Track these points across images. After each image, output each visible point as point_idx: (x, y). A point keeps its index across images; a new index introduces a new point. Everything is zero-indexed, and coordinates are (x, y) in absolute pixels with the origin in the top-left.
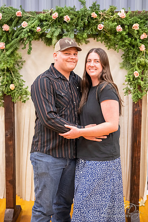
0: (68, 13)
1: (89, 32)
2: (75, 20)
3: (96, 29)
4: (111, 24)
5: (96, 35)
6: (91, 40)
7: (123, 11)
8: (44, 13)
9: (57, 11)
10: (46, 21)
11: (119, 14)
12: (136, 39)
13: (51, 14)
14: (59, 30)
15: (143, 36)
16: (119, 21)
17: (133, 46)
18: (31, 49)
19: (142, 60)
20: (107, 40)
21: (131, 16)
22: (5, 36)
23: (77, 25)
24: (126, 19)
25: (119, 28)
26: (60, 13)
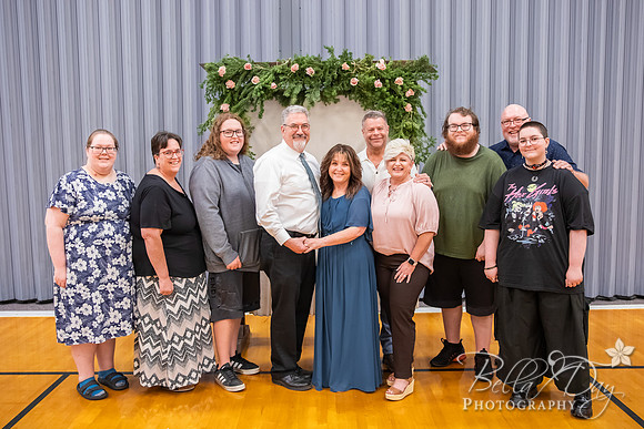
0: (311, 63)
1: (339, 88)
2: (321, 73)
3: (348, 84)
4: (367, 78)
5: (349, 92)
6: (341, 97)
7: (382, 61)
8: (279, 64)
9: (297, 61)
10: (283, 74)
11: (377, 65)
12: (400, 97)
13: (289, 65)
14: (301, 86)
15: (409, 93)
16: (378, 74)
17: (397, 106)
18: (263, 110)
19: (408, 123)
20: (363, 98)
21: (393, 67)
22: (229, 95)
23: (323, 80)
24: (387, 71)
25: (378, 84)
26: (300, 65)
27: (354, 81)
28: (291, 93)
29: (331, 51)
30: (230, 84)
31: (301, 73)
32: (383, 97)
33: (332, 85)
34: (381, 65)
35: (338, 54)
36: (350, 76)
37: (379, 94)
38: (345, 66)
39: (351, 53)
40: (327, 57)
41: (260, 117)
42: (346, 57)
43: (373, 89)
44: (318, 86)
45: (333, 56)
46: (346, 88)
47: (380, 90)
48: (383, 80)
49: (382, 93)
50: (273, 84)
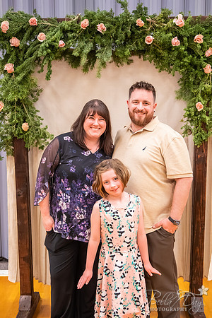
1: (133, 47)
2: (113, 30)
3: (143, 43)
4: (164, 35)
8: (68, 20)
9: (87, 17)
10: (72, 31)
12: (199, 57)
13: (78, 21)
16: (175, 31)
17: (195, 67)
18: (50, 72)
21: (192, 23)
22: (14, 54)
23: (116, 38)
24: (185, 27)
25: (175, 41)
26: (90, 21)
27: (149, 39)
28: (80, 53)
29: (124, 6)
30: (15, 42)
31: (92, 30)
32: (180, 57)
33: (125, 43)
34: (179, 21)
35: (132, 8)
36: (144, 33)
37: (176, 53)
38: (140, 22)
39: (146, 9)
40: (120, 12)
41: (48, 78)
42: (141, 12)
43: (169, 48)
44: (110, 45)
45: (126, 11)
46: (141, 48)
47: (177, 49)
48: (180, 38)
49: (180, 53)
50: (61, 42)
